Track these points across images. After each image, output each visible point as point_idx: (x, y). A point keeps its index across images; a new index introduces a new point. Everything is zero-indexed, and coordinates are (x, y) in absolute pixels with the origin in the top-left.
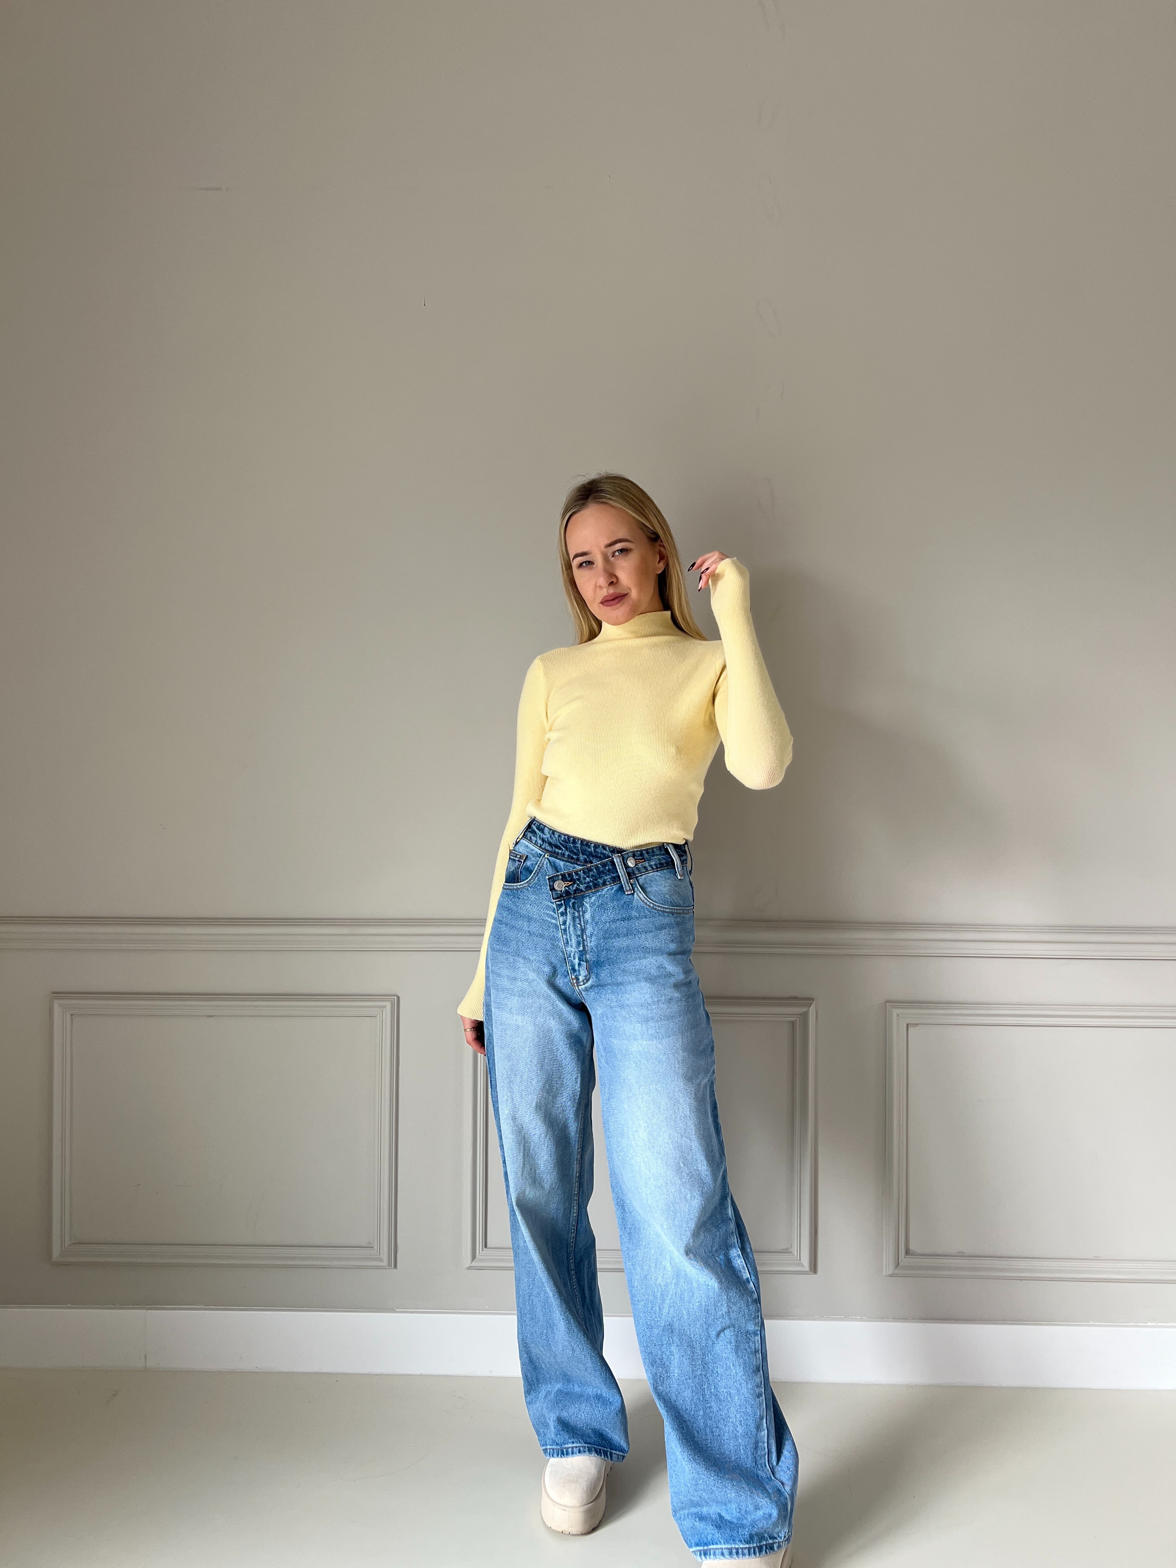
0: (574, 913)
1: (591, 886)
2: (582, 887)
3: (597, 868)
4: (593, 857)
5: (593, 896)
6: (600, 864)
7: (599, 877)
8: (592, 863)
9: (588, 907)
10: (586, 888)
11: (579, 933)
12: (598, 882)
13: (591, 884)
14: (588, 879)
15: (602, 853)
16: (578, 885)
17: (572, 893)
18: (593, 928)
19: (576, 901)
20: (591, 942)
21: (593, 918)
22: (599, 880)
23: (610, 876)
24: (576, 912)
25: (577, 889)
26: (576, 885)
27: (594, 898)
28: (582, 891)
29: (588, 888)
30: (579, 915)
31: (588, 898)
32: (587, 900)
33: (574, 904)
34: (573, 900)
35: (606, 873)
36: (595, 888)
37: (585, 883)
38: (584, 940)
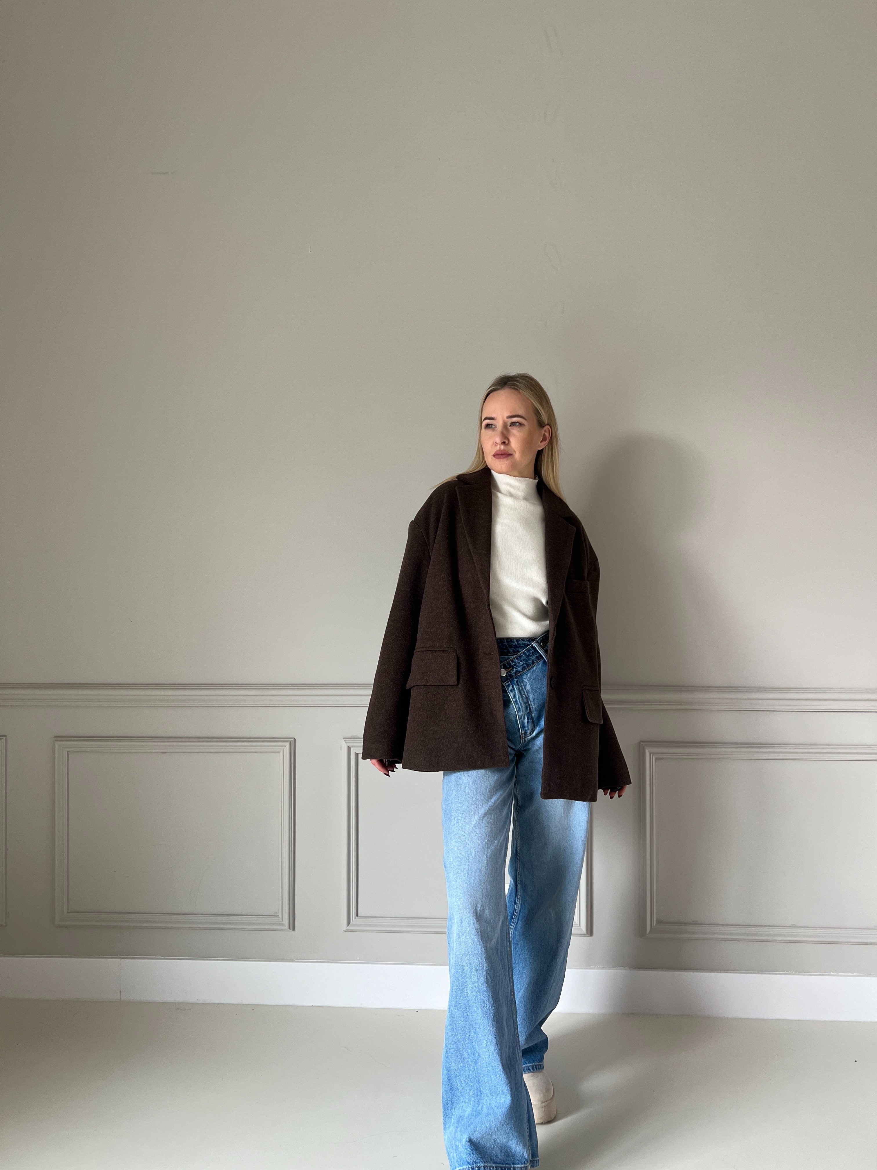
0: (519, 688)
1: (525, 667)
2: (519, 669)
3: (524, 653)
4: (517, 647)
5: (528, 673)
6: (525, 651)
7: (528, 659)
8: (519, 652)
9: (527, 681)
10: (522, 669)
11: (525, 701)
12: (529, 662)
13: (525, 665)
14: (521, 663)
15: (523, 644)
16: (516, 668)
17: (514, 675)
18: (534, 695)
19: (518, 680)
20: (534, 705)
21: (532, 688)
22: (529, 661)
23: (535, 657)
24: (520, 687)
25: (516, 671)
26: (514, 669)
27: (529, 675)
28: (520, 672)
29: (524, 668)
30: (522, 688)
31: (525, 675)
32: (525, 676)
33: (517, 682)
34: (516, 680)
35: (532, 656)
36: (528, 667)
37: (520, 666)
38: (529, 705)
